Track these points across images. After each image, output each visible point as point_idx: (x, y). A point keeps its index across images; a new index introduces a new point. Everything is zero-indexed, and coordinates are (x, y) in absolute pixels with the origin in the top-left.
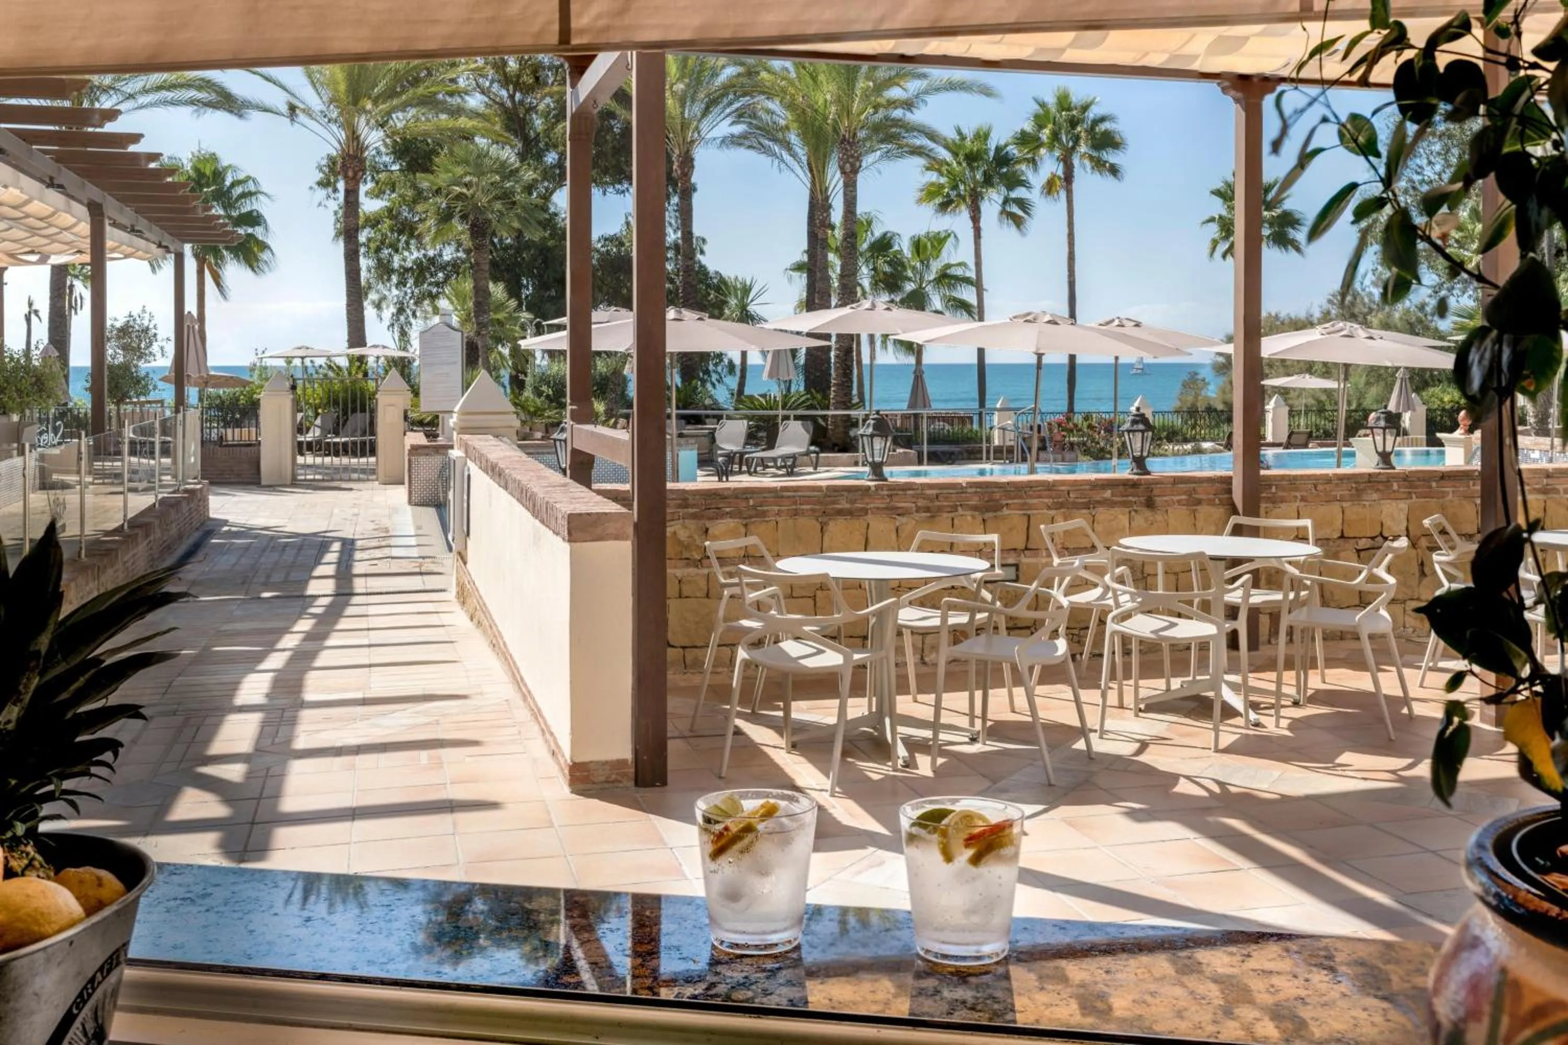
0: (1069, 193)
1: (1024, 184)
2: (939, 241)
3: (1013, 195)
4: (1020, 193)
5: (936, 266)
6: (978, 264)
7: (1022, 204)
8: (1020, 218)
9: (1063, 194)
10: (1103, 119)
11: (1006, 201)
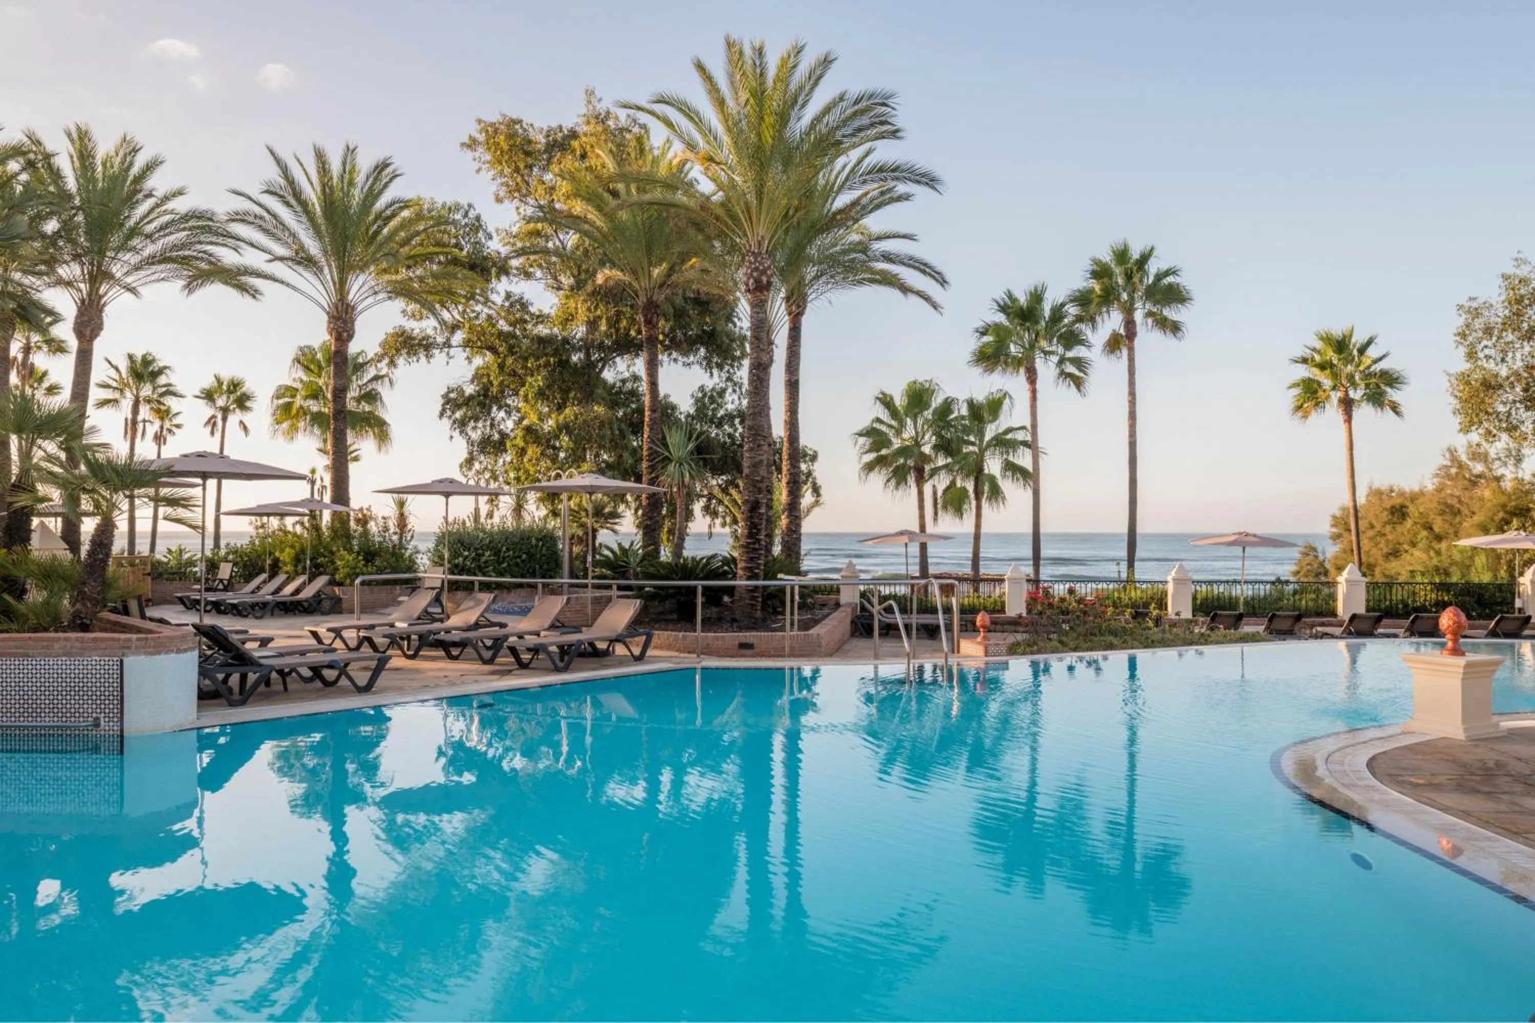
0: (1131, 350)
1: (1082, 342)
2: (995, 406)
3: (1070, 354)
4: (1078, 351)
5: (990, 432)
6: (1034, 426)
7: (1079, 363)
8: (1078, 378)
9: (1125, 352)
10: (1167, 273)
11: (1062, 361)
